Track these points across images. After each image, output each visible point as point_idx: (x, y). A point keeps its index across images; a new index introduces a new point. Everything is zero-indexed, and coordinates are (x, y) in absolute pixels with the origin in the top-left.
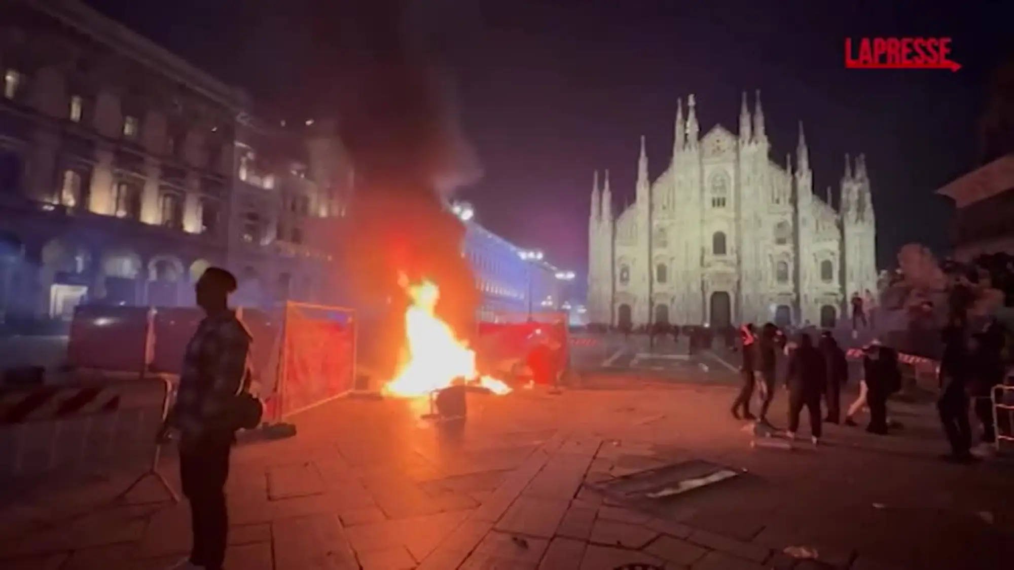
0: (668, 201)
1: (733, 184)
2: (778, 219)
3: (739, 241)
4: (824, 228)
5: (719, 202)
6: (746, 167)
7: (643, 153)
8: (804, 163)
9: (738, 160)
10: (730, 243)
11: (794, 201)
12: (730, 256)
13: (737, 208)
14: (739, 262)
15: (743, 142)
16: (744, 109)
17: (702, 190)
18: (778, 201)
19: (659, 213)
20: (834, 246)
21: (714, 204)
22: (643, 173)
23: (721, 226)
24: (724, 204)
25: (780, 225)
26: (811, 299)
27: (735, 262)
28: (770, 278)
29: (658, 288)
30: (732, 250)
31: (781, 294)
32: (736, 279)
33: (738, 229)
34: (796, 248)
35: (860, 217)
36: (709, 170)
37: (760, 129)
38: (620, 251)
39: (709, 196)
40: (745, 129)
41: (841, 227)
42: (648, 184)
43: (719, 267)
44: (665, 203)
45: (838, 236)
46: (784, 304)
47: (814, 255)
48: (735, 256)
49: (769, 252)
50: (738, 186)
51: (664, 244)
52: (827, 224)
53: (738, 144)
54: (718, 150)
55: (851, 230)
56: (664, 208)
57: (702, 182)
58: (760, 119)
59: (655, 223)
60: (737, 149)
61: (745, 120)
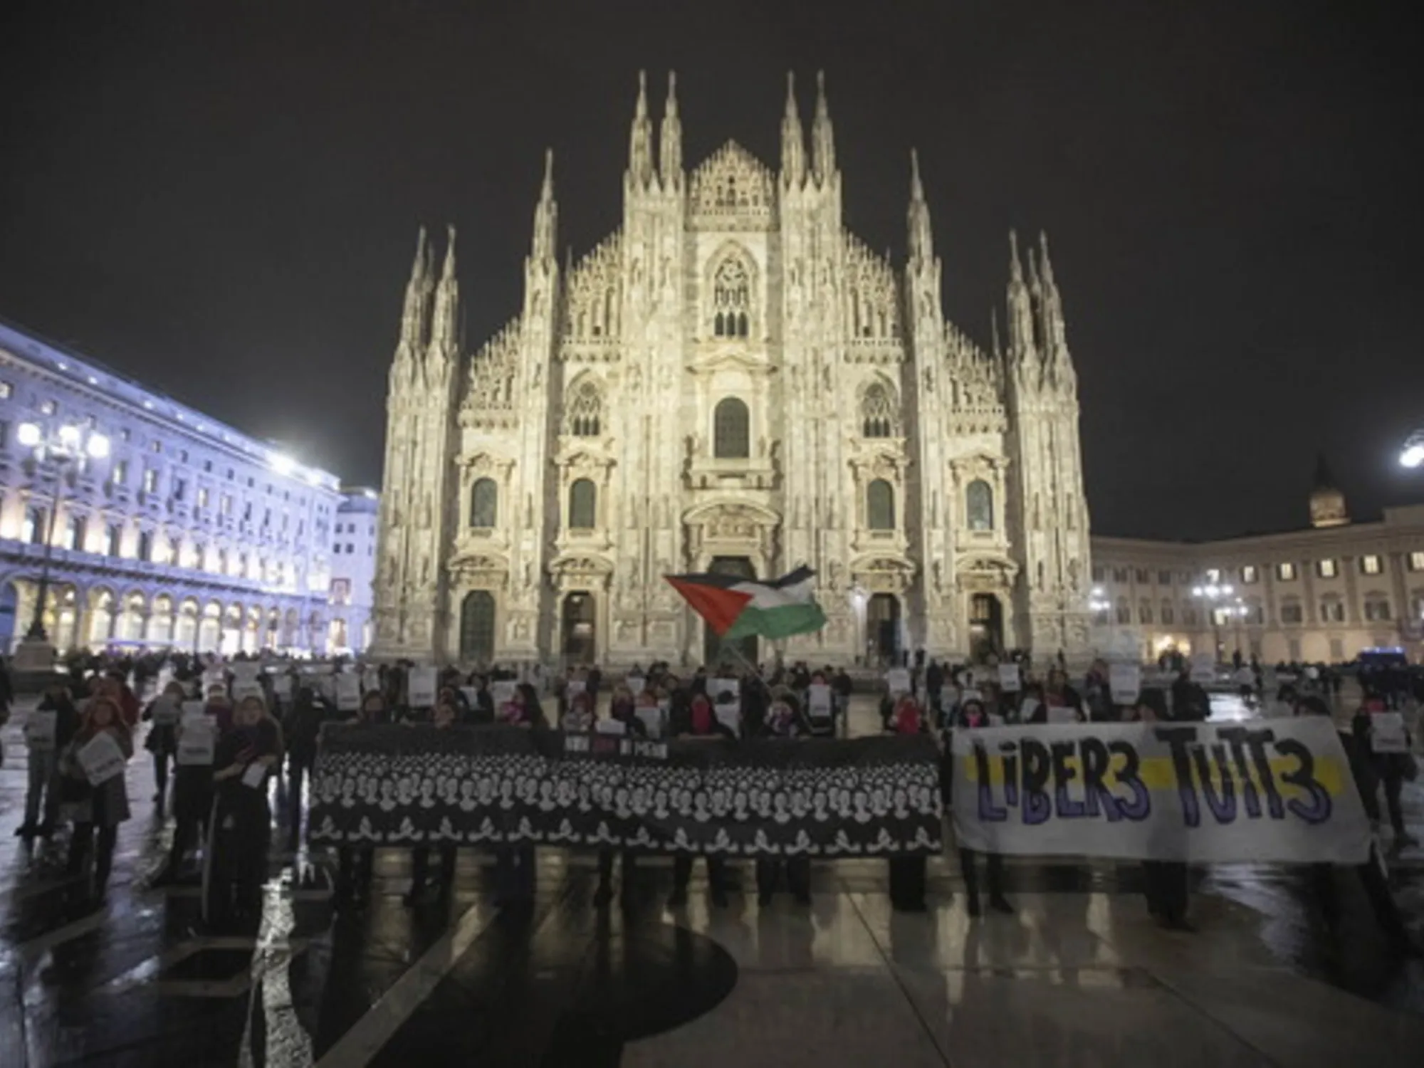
0: (607, 317)
1: (763, 280)
2: (867, 373)
3: (779, 422)
4: (969, 400)
5: (733, 327)
6: (794, 240)
7: (547, 192)
8: (922, 240)
9: (775, 227)
10: (759, 429)
11: (905, 332)
12: (758, 463)
13: (774, 341)
14: (778, 478)
15: (787, 185)
16: (791, 110)
17: (690, 293)
18: (867, 332)
19: (579, 345)
20: (993, 444)
21: (719, 331)
22: (543, 241)
23: (733, 383)
24: (744, 332)
25: (874, 392)
26: (949, 575)
27: (768, 479)
28: (852, 523)
29: (570, 543)
30: (762, 444)
31: (878, 563)
32: (770, 522)
33: (777, 395)
34: (912, 447)
35: (1047, 379)
36: (707, 245)
37: (826, 158)
38: (472, 440)
39: (706, 308)
40: (793, 155)
41: (1007, 398)
42: (553, 267)
43: (732, 492)
44: (600, 323)
45: (1000, 420)
46: (884, 588)
47: (953, 466)
48: (766, 464)
49: (849, 453)
50: (776, 289)
51: (590, 428)
52: (975, 390)
53: (776, 189)
54: (729, 201)
55: (1029, 405)
56: (597, 331)
57: (690, 274)
58: (824, 134)
59: (571, 369)
60: (774, 203)
61: (792, 132)
